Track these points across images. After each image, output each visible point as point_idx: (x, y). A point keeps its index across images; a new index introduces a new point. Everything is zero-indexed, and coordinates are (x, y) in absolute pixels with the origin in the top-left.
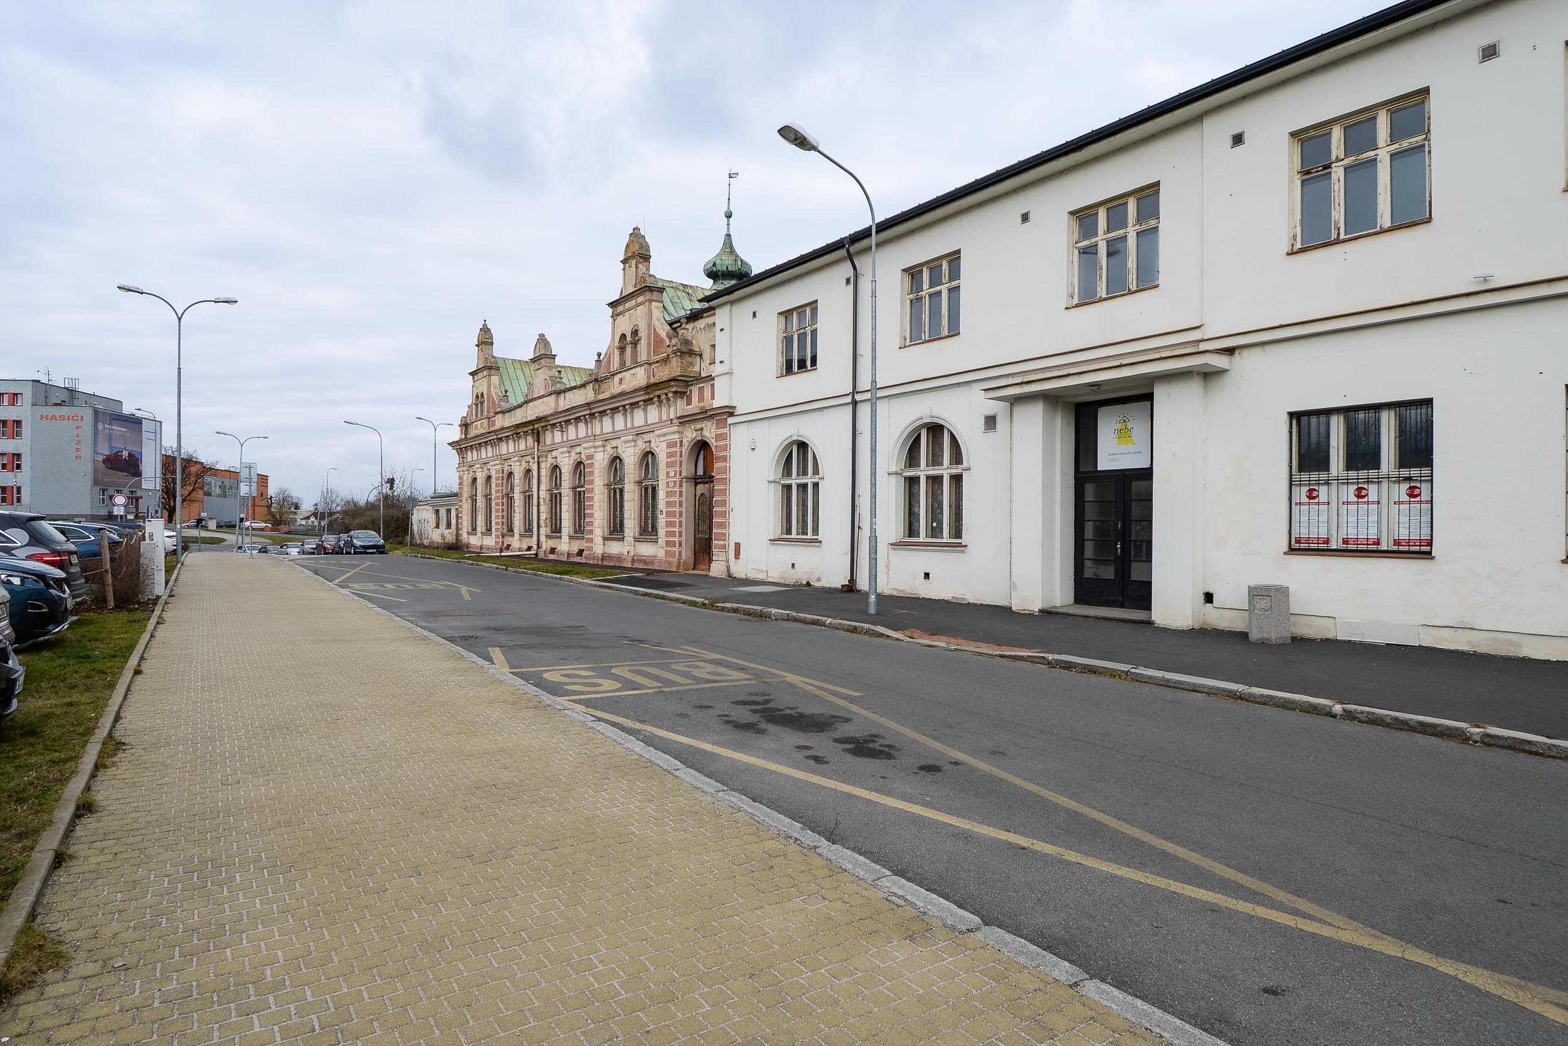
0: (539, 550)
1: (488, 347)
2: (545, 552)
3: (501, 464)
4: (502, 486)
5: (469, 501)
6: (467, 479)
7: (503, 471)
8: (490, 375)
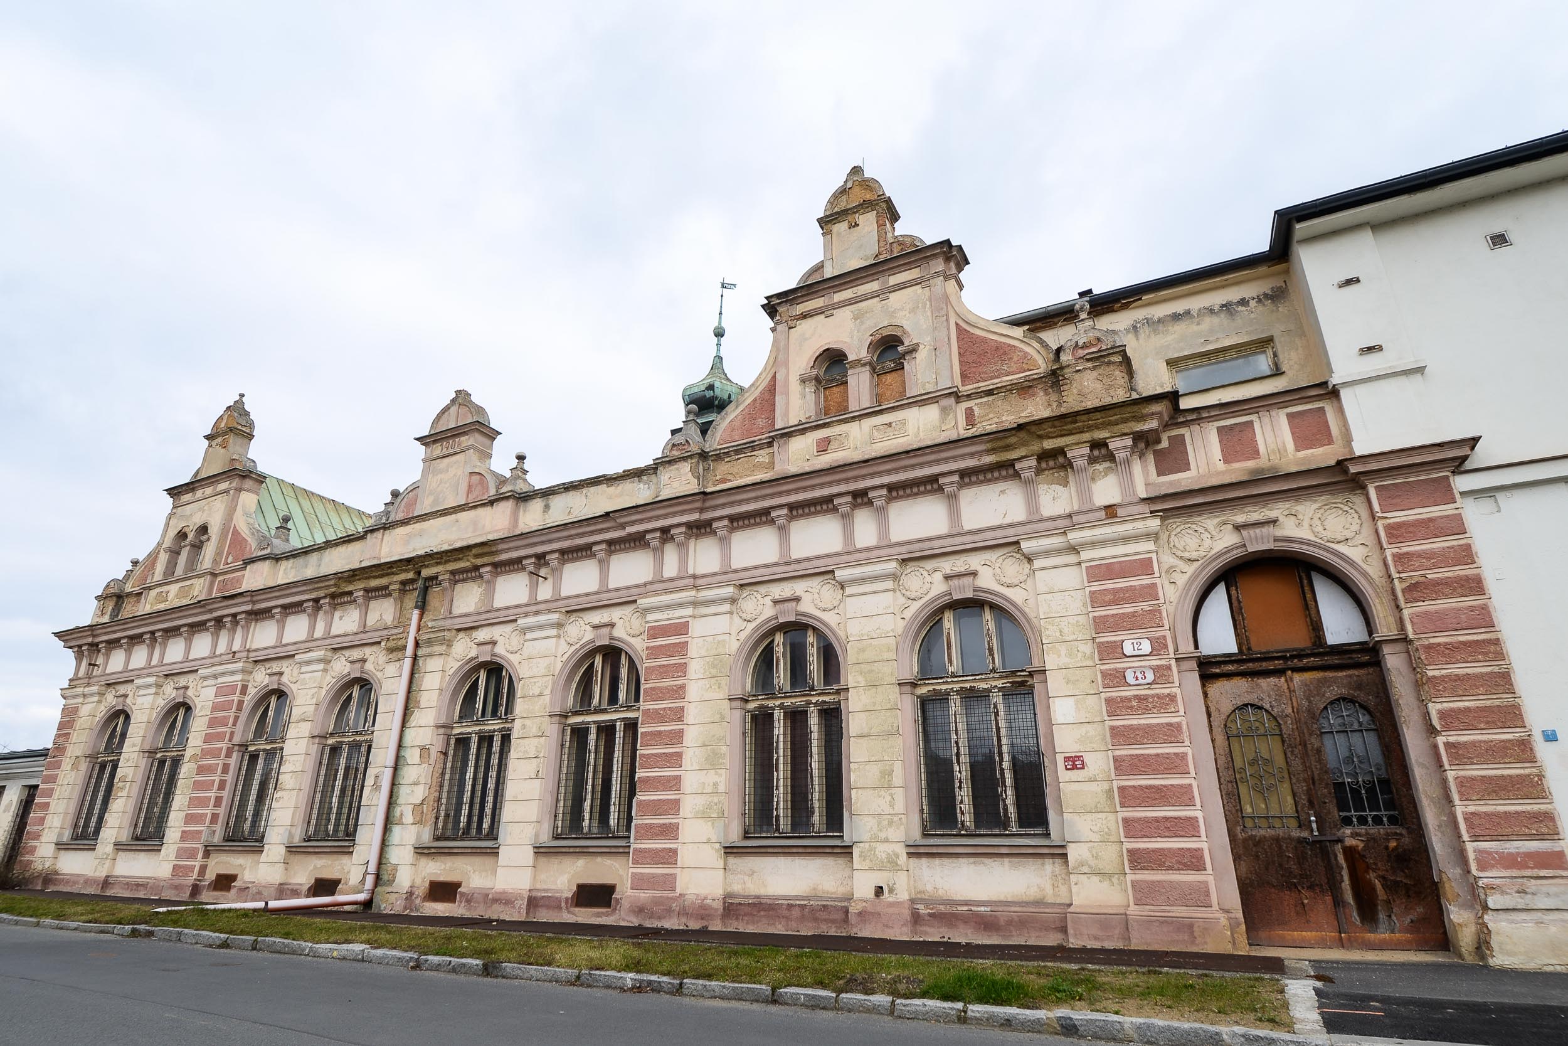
0: (379, 889)
1: (239, 440)
2: (410, 894)
3: (243, 671)
4: (234, 724)
5: (84, 766)
6: (93, 711)
7: (244, 689)
8: (239, 490)
